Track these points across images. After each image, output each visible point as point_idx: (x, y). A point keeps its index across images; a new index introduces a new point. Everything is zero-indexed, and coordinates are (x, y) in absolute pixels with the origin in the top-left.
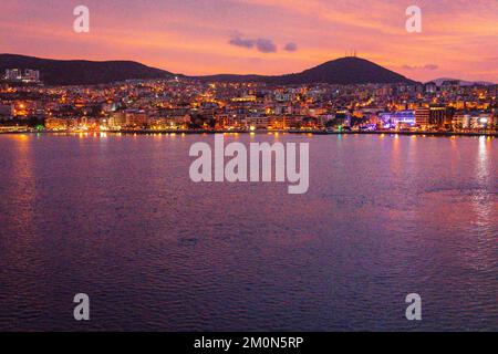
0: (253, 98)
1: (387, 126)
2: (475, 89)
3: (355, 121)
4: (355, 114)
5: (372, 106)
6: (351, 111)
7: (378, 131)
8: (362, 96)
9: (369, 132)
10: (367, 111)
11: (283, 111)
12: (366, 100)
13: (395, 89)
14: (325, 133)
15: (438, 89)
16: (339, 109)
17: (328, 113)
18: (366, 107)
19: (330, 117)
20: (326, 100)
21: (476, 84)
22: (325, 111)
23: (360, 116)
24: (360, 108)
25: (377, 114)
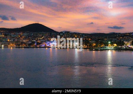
0: (3, 36)
1: (48, 45)
2: (74, 34)
3: (38, 44)
4: (38, 41)
5: (43, 39)
6: (37, 40)
7: (45, 47)
8: (40, 36)
9: (43, 47)
10: (42, 40)
11: (14, 40)
12: (42, 37)
13: (51, 34)
14: (28, 48)
15: (63, 34)
16: (33, 40)
17: (29, 41)
18: (42, 39)
19: (30, 42)
20: (29, 37)
21: (74, 33)
22: (28, 40)
23: (40, 42)
24: (40, 39)
25: (45, 41)
